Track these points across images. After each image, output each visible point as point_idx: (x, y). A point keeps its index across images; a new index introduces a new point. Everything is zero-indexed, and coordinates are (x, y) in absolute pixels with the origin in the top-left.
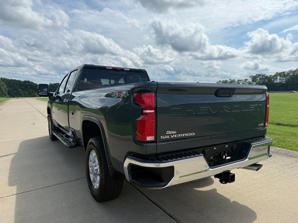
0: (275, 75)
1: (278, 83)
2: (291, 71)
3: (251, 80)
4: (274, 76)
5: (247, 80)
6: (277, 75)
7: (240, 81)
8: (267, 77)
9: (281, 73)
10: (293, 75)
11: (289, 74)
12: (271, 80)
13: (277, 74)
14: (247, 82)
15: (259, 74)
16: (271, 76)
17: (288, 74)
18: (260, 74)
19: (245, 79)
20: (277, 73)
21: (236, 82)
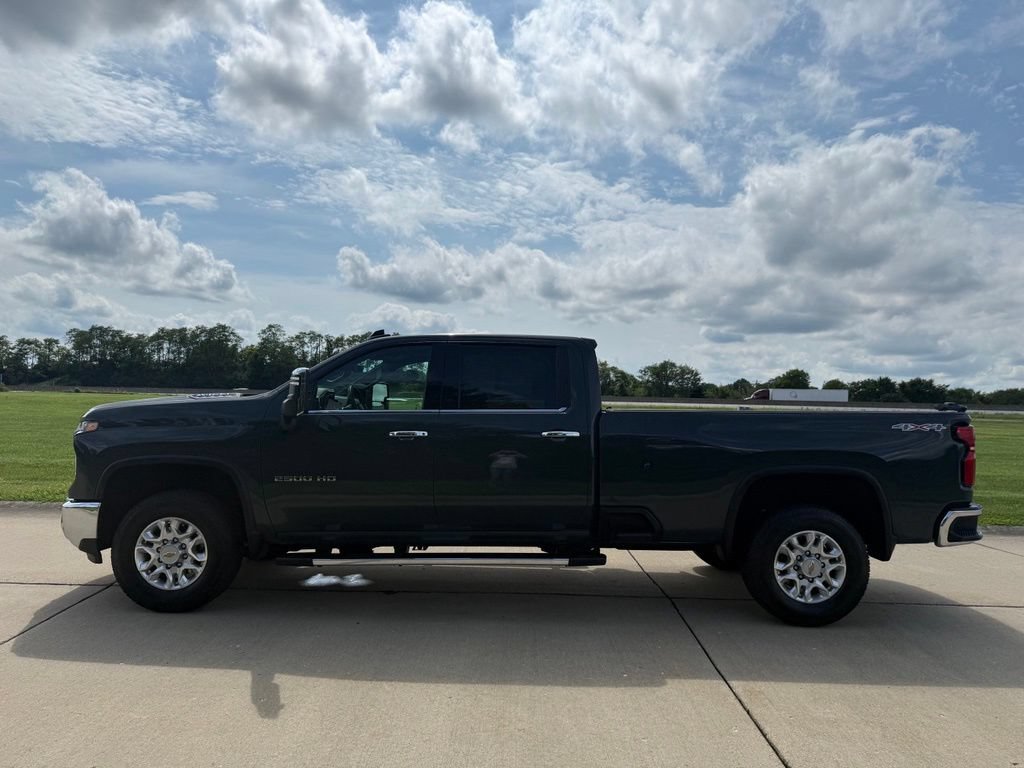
0: (156, 337)
1: (165, 363)
2: (203, 330)
3: (69, 346)
4: (152, 337)
5: (57, 342)
6: (162, 338)
7: (26, 346)
8: (128, 339)
9: (174, 331)
10: (208, 341)
11: (198, 336)
12: (142, 353)
13: (163, 335)
14: (55, 349)
15: (101, 328)
16: (141, 336)
17: (195, 335)
18: (106, 326)
19: (46, 341)
20: (162, 330)
21: (11, 346)
